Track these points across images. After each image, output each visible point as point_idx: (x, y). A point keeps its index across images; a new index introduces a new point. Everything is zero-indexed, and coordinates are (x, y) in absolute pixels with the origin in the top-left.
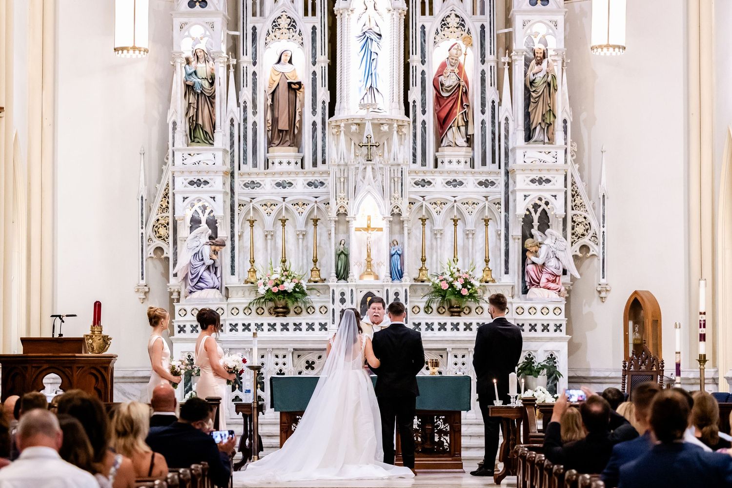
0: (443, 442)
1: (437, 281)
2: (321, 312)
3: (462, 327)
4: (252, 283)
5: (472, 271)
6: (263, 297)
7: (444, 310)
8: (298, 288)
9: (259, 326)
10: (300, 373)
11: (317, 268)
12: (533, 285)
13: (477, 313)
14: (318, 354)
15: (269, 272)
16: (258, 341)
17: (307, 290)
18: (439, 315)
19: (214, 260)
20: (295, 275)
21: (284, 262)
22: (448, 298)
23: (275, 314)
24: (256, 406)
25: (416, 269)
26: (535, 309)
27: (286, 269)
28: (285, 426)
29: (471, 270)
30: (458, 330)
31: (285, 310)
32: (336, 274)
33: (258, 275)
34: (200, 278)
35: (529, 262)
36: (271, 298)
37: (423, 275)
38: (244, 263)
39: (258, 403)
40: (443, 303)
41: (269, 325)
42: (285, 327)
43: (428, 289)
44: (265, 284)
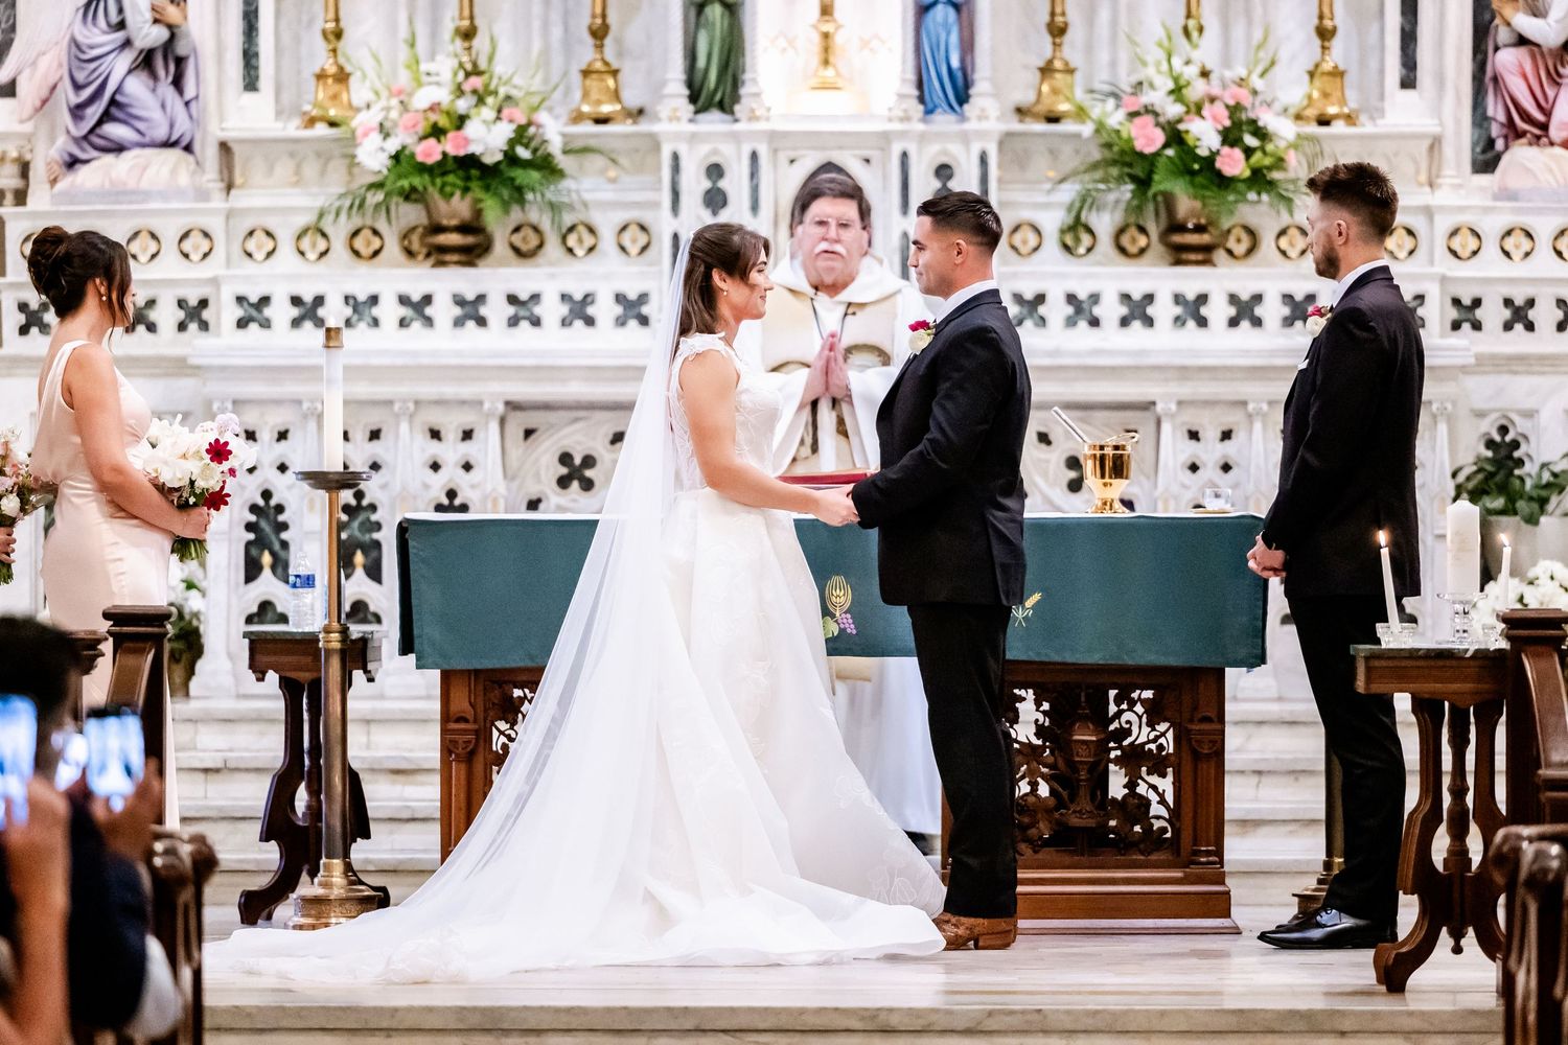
0: (1147, 803)
1: (1116, 118)
2: (623, 249)
3: (1218, 311)
4: (333, 124)
5: (1262, 75)
6: (378, 186)
7: (1142, 241)
8: (526, 146)
9: (362, 308)
10: (533, 505)
11: (606, 63)
12: (1520, 135)
13: (1284, 253)
14: (607, 425)
15: (404, 78)
16: (347, 368)
17: (565, 152)
18: (1121, 259)
19: (170, 27)
20: (514, 93)
21: (468, 34)
22: (1162, 187)
23: (428, 255)
24: (336, 645)
25: (1026, 67)
26: (1529, 235)
27: (475, 65)
28: (465, 732)
29: (1260, 69)
30: (1202, 322)
31: (470, 240)
32: (690, 84)
33: (359, 92)
34: (113, 102)
35: (1503, 35)
36: (413, 189)
37: (1055, 91)
38: (297, 40)
39: (344, 631)
40: (1139, 209)
41: (404, 300)
42: (471, 311)
43: (1077, 152)
44: (385, 132)
